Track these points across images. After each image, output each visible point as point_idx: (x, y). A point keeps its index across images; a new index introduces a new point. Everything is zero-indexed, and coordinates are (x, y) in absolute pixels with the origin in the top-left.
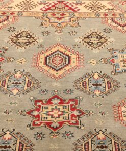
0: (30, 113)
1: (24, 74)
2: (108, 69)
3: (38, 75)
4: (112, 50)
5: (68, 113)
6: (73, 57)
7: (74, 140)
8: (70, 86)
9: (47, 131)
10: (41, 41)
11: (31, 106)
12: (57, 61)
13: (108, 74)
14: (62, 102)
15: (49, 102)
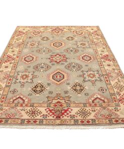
0: (49, 59)
1: (46, 48)
2: (75, 47)
3: (51, 49)
4: (76, 41)
5: (62, 58)
6: (63, 44)
7: (65, 65)
8: (62, 51)
9: (55, 63)
10: (51, 39)
11: (49, 57)
12: (58, 44)
13: (75, 48)
14: (60, 55)
15: (56, 56)
